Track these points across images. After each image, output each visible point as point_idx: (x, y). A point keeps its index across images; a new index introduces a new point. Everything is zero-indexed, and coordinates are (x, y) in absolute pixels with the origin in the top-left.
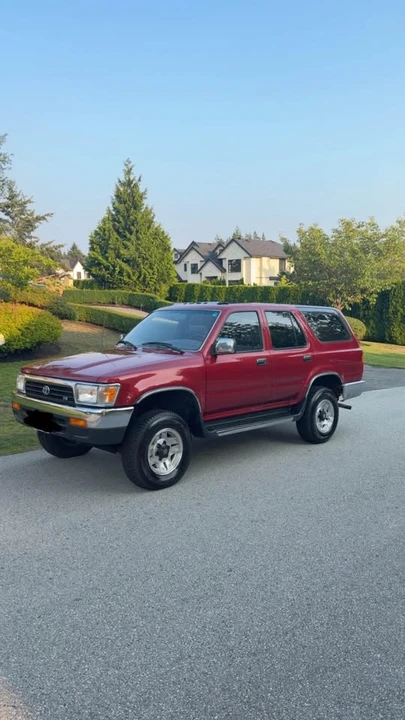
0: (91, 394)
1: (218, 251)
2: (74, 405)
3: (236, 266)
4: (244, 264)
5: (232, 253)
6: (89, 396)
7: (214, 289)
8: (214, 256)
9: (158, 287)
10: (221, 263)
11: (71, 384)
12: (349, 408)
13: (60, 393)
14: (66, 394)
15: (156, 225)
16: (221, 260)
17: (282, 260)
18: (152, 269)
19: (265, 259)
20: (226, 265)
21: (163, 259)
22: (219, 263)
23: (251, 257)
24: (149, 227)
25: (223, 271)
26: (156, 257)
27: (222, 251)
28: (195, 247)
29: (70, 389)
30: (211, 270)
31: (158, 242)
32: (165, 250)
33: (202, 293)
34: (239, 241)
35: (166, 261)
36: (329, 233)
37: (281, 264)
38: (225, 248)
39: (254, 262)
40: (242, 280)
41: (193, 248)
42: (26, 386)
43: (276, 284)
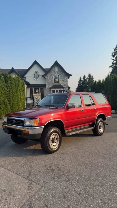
0: (30, 122)
2: (24, 126)
6: (29, 123)
11: (23, 119)
12: (108, 124)
13: (19, 122)
14: (21, 123)
29: (22, 121)
42: (7, 120)
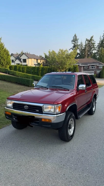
1: (19, 56)
3: (25, 61)
4: (27, 60)
5: (23, 57)
7: (23, 67)
8: (18, 58)
9: (6, 66)
10: (21, 60)
11: (40, 105)
13: (34, 108)
14: (38, 109)
15: (5, 48)
16: (20, 59)
17: (37, 60)
18: (5, 61)
19: (32, 59)
20: (22, 60)
21: (7, 58)
22: (20, 60)
23: (29, 58)
24: (3, 48)
25: (21, 62)
26: (5, 57)
27: (20, 57)
28: (13, 55)
29: (40, 107)
30: (17, 62)
31: (6, 53)
32: (8, 55)
33: (19, 68)
34: (25, 54)
35: (9, 59)
36: (57, 53)
37: (37, 61)
38: (21, 56)
39: (30, 60)
40: (27, 65)
41: (12, 55)
42: (13, 105)
43: (36, 66)
